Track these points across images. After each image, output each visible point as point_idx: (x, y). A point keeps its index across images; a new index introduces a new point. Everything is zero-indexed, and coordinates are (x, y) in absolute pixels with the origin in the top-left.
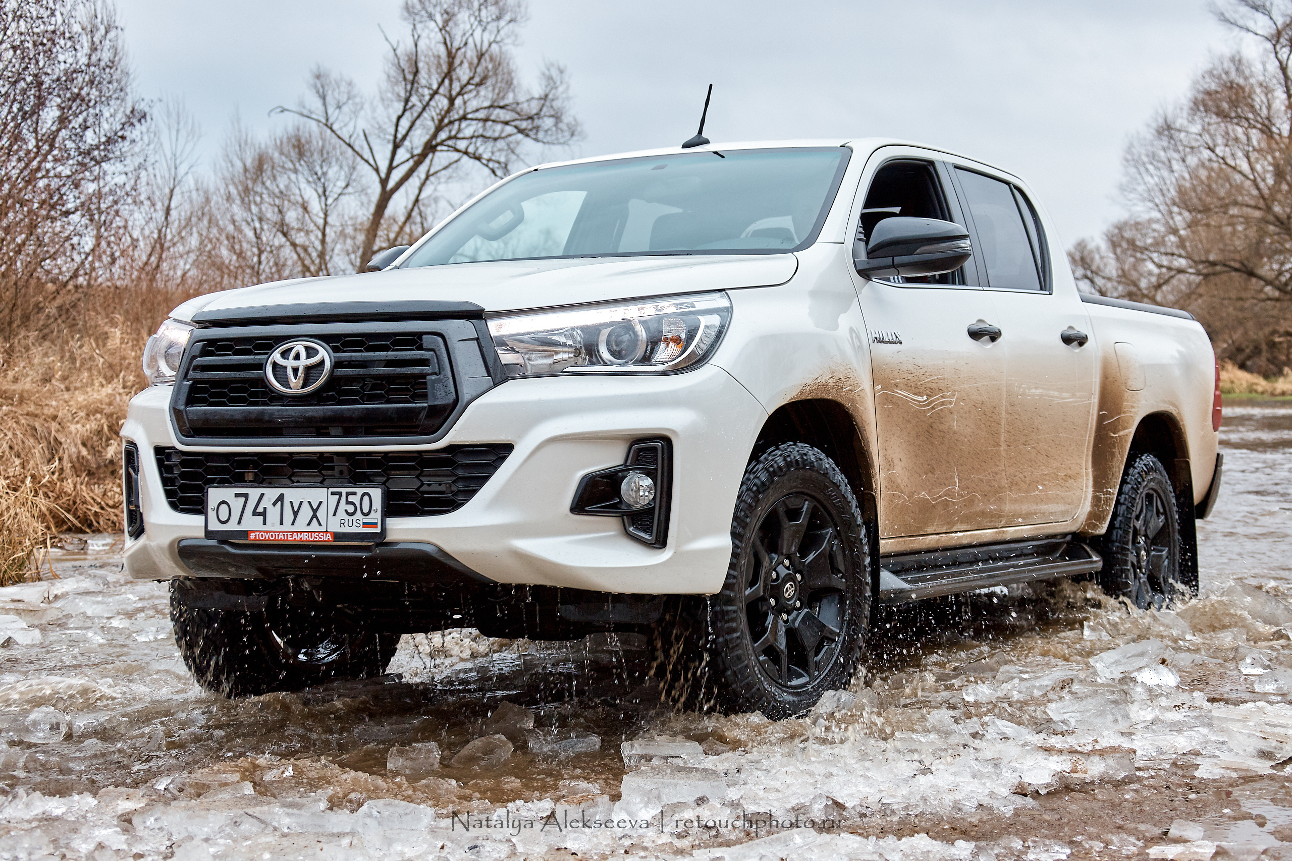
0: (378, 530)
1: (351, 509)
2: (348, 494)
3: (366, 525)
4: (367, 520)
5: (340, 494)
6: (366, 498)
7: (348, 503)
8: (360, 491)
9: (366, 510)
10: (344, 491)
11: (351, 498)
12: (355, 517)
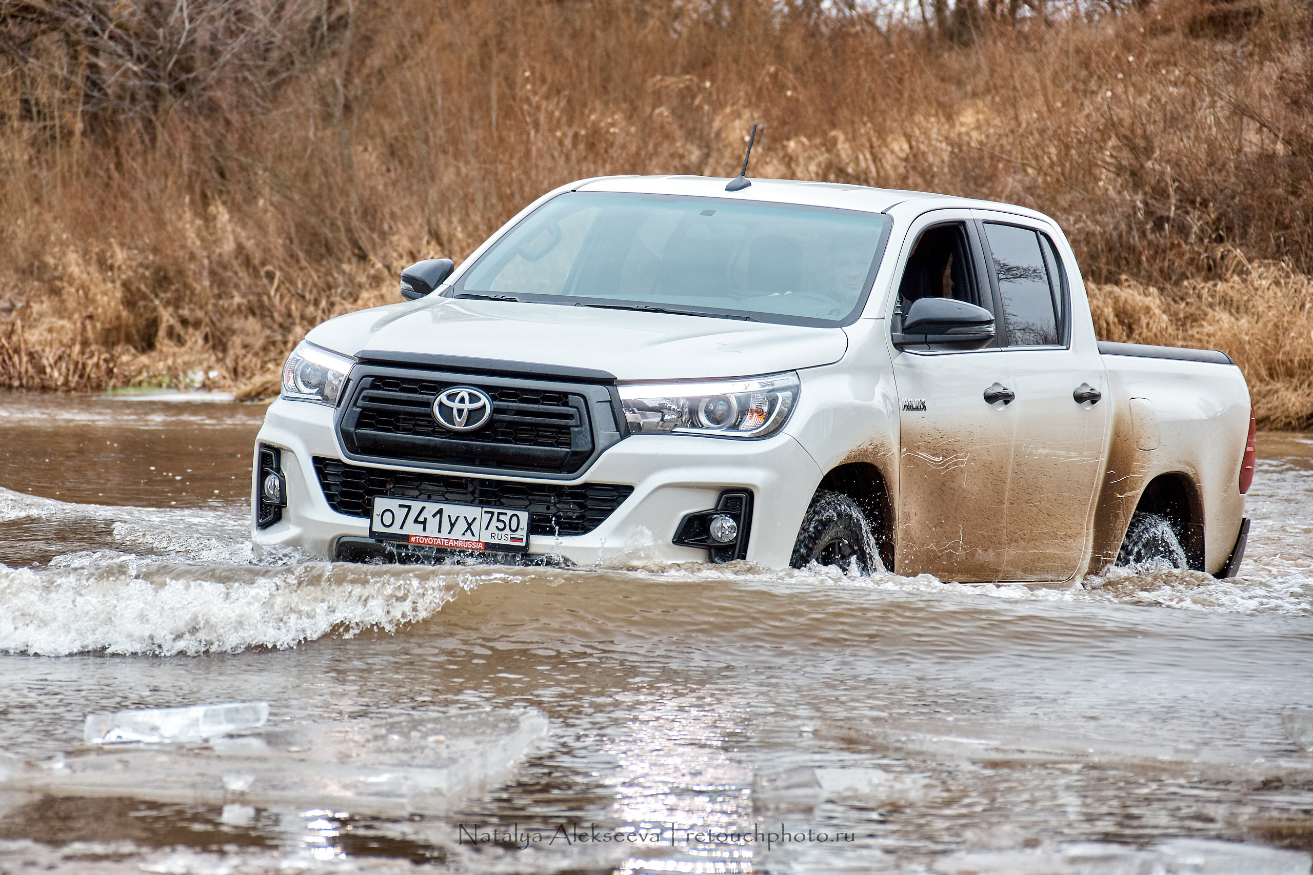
0: (523, 544)
1: (501, 526)
2: (499, 514)
3: (512, 539)
4: (514, 535)
5: (493, 513)
6: (515, 519)
7: (498, 520)
8: (510, 513)
9: (514, 528)
10: (496, 511)
11: (501, 517)
12: (504, 533)
